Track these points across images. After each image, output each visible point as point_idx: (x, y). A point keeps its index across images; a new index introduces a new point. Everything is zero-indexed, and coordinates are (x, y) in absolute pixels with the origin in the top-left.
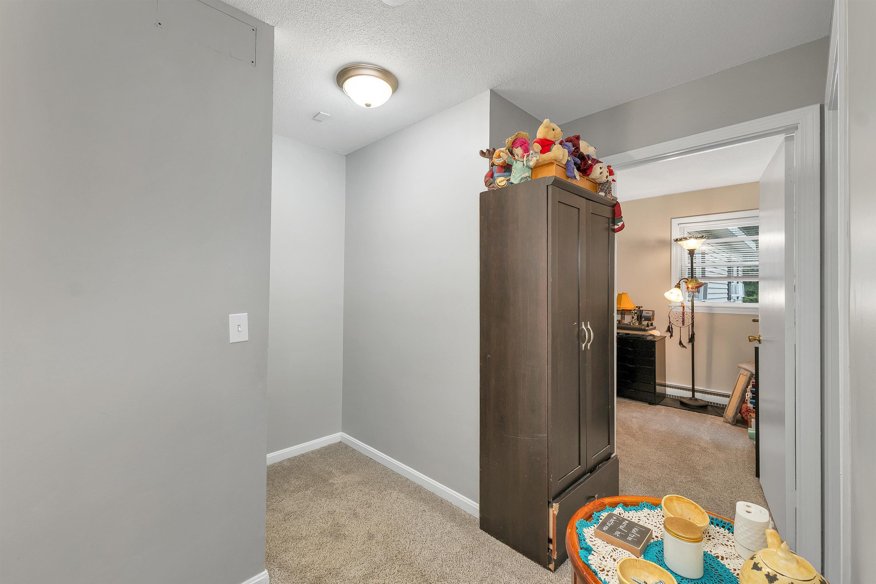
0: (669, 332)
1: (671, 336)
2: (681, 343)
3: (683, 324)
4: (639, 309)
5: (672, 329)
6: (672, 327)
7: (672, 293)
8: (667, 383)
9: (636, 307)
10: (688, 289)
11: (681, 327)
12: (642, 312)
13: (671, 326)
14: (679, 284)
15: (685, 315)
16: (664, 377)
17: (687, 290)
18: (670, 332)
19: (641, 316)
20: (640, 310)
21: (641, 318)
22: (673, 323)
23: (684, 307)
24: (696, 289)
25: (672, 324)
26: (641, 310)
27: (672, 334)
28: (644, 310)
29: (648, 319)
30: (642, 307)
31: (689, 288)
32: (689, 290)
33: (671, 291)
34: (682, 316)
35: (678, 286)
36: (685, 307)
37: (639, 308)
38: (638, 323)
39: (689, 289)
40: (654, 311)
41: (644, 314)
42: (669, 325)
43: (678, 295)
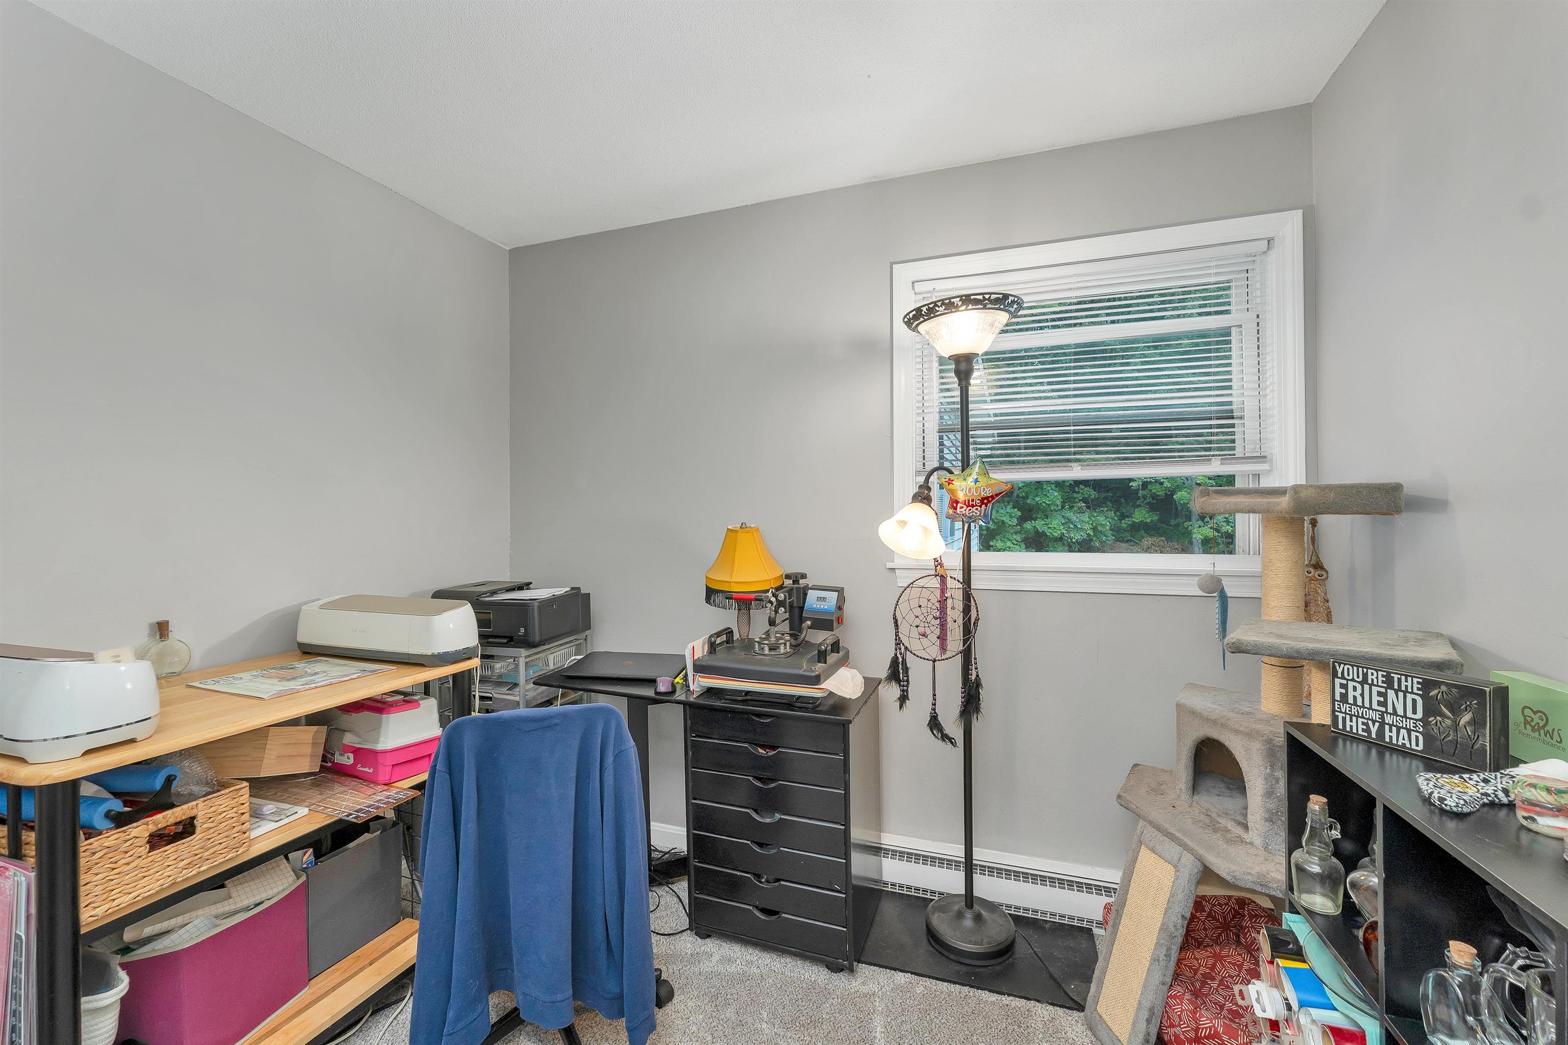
0: (893, 683)
1: (903, 699)
2: (934, 724)
3: (943, 648)
4: (794, 582)
5: (906, 670)
6: (904, 661)
7: (903, 523)
8: (889, 840)
9: (788, 577)
10: (955, 508)
11: (934, 661)
12: (805, 595)
13: (900, 660)
14: (926, 486)
15: (949, 610)
16: (877, 821)
17: (951, 511)
18: (898, 681)
19: (802, 609)
20: (797, 588)
21: (802, 620)
22: (909, 647)
23: (943, 579)
24: (981, 506)
25: (906, 648)
26: (800, 588)
27: (907, 691)
28: (811, 589)
29: (824, 623)
30: (804, 576)
31: (957, 502)
32: (959, 510)
33: (900, 515)
34: (938, 614)
35: (923, 496)
36: (949, 579)
37: (796, 582)
38: (788, 644)
39: (959, 505)
40: (840, 591)
41: (813, 599)
42: (896, 655)
43: (925, 529)
